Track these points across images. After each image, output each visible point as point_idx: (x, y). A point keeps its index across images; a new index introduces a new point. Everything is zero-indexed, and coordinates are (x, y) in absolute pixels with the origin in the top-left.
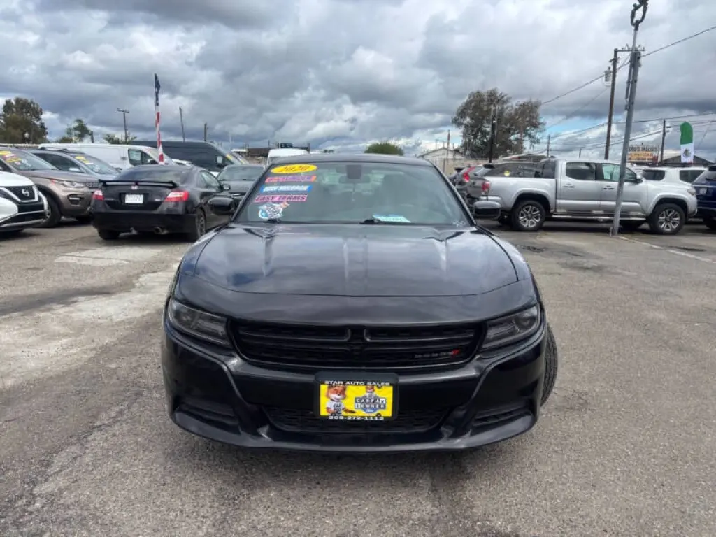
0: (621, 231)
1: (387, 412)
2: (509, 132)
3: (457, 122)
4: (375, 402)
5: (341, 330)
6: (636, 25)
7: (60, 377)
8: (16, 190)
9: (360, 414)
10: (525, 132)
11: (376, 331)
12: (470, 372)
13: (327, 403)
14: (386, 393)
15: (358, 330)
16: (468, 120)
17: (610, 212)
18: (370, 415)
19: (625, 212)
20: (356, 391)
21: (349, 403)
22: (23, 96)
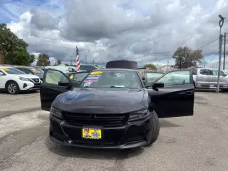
0: (220, 92)
1: (100, 137)
2: (191, 60)
3: (174, 57)
4: (97, 134)
5: (88, 115)
6: (221, 26)
7: (32, 129)
8: (34, 80)
9: (93, 137)
10: (197, 60)
11: (98, 115)
12: (124, 127)
13: (84, 134)
14: (99, 132)
15: (93, 115)
16: (177, 56)
17: (216, 85)
18: (95, 138)
19: (221, 86)
20: (92, 131)
21: (90, 134)
22: (44, 53)
